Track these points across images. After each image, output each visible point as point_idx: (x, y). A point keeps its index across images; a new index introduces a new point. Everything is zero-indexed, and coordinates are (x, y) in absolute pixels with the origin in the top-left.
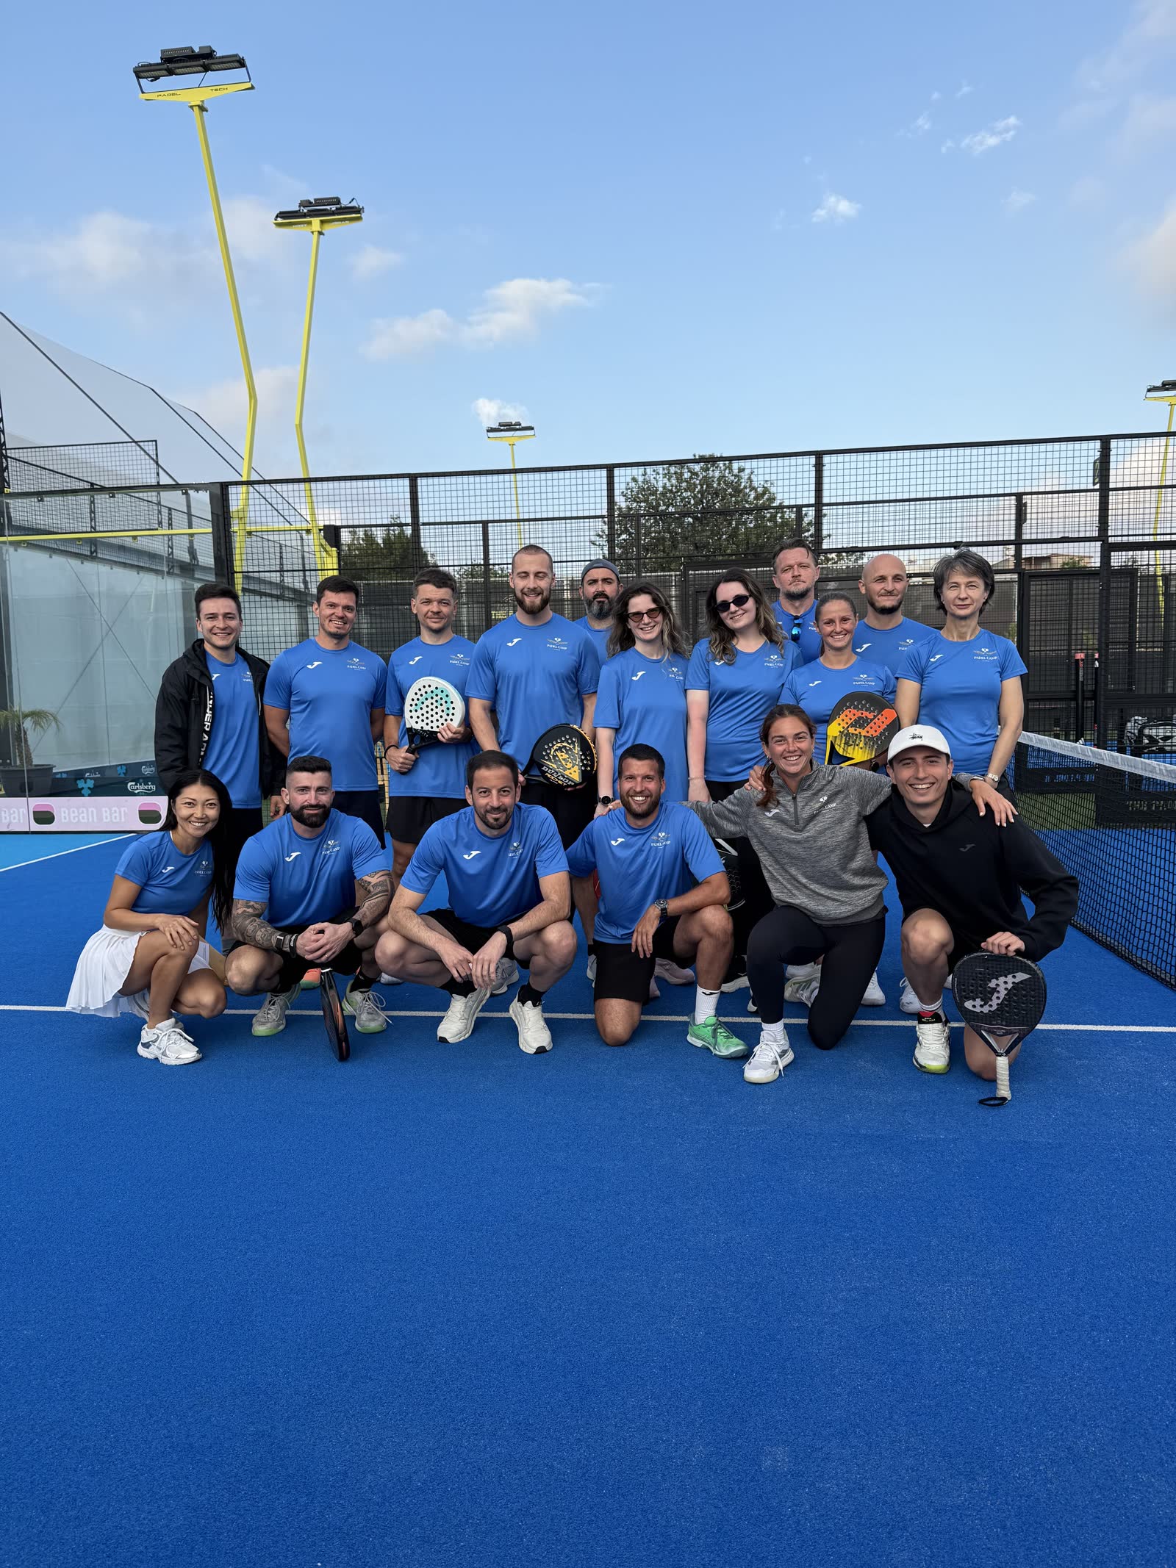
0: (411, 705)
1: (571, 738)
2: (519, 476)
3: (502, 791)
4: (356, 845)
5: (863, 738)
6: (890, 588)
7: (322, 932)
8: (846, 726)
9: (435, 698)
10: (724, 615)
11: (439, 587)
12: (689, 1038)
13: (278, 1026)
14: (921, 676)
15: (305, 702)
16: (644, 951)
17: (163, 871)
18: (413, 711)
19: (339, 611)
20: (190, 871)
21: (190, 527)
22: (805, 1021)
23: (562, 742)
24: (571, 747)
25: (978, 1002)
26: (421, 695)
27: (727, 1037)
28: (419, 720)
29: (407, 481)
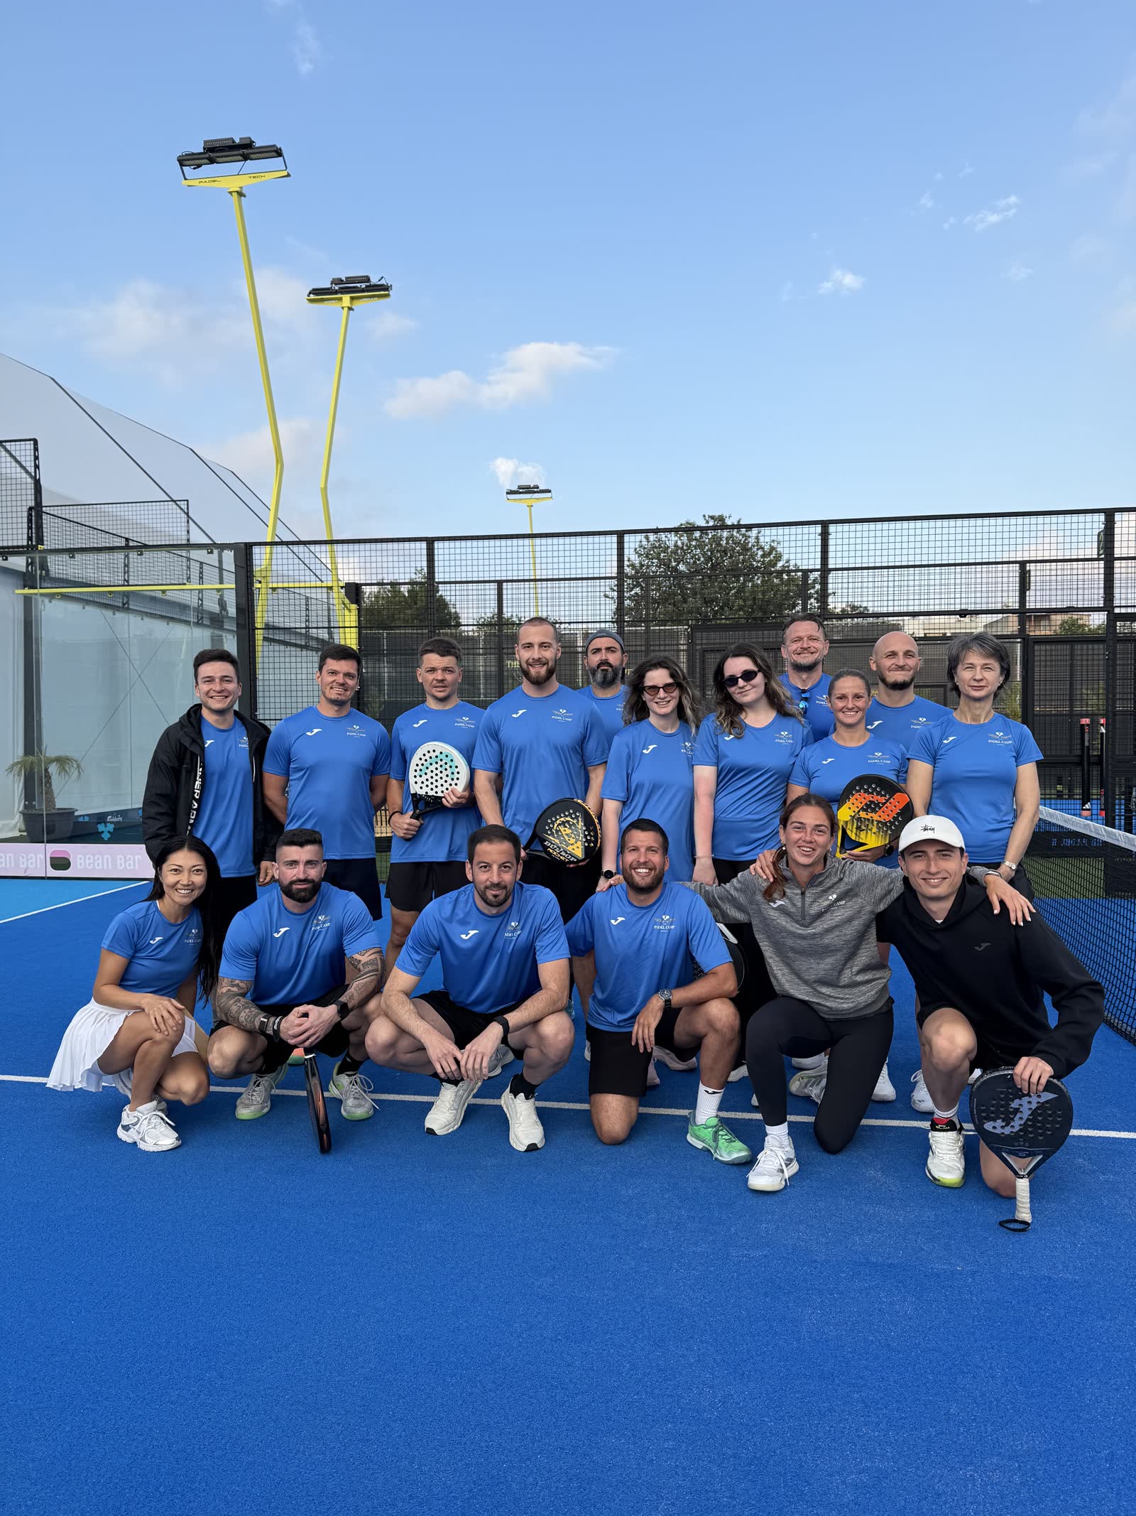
0: (416, 771)
1: (574, 813)
2: (538, 541)
3: (503, 866)
4: (347, 923)
5: (875, 823)
6: (901, 663)
7: (306, 1015)
8: (857, 810)
9: (440, 763)
10: (732, 690)
11: (442, 655)
12: (689, 1138)
13: (263, 1108)
14: (934, 759)
15: (301, 770)
16: (645, 1044)
17: (151, 942)
18: (418, 777)
19: (340, 678)
20: (178, 941)
21: (221, 582)
22: (811, 1119)
23: (566, 816)
24: (575, 821)
25: (999, 1123)
26: (426, 760)
27: (730, 1141)
28: (424, 786)
29: (424, 545)
